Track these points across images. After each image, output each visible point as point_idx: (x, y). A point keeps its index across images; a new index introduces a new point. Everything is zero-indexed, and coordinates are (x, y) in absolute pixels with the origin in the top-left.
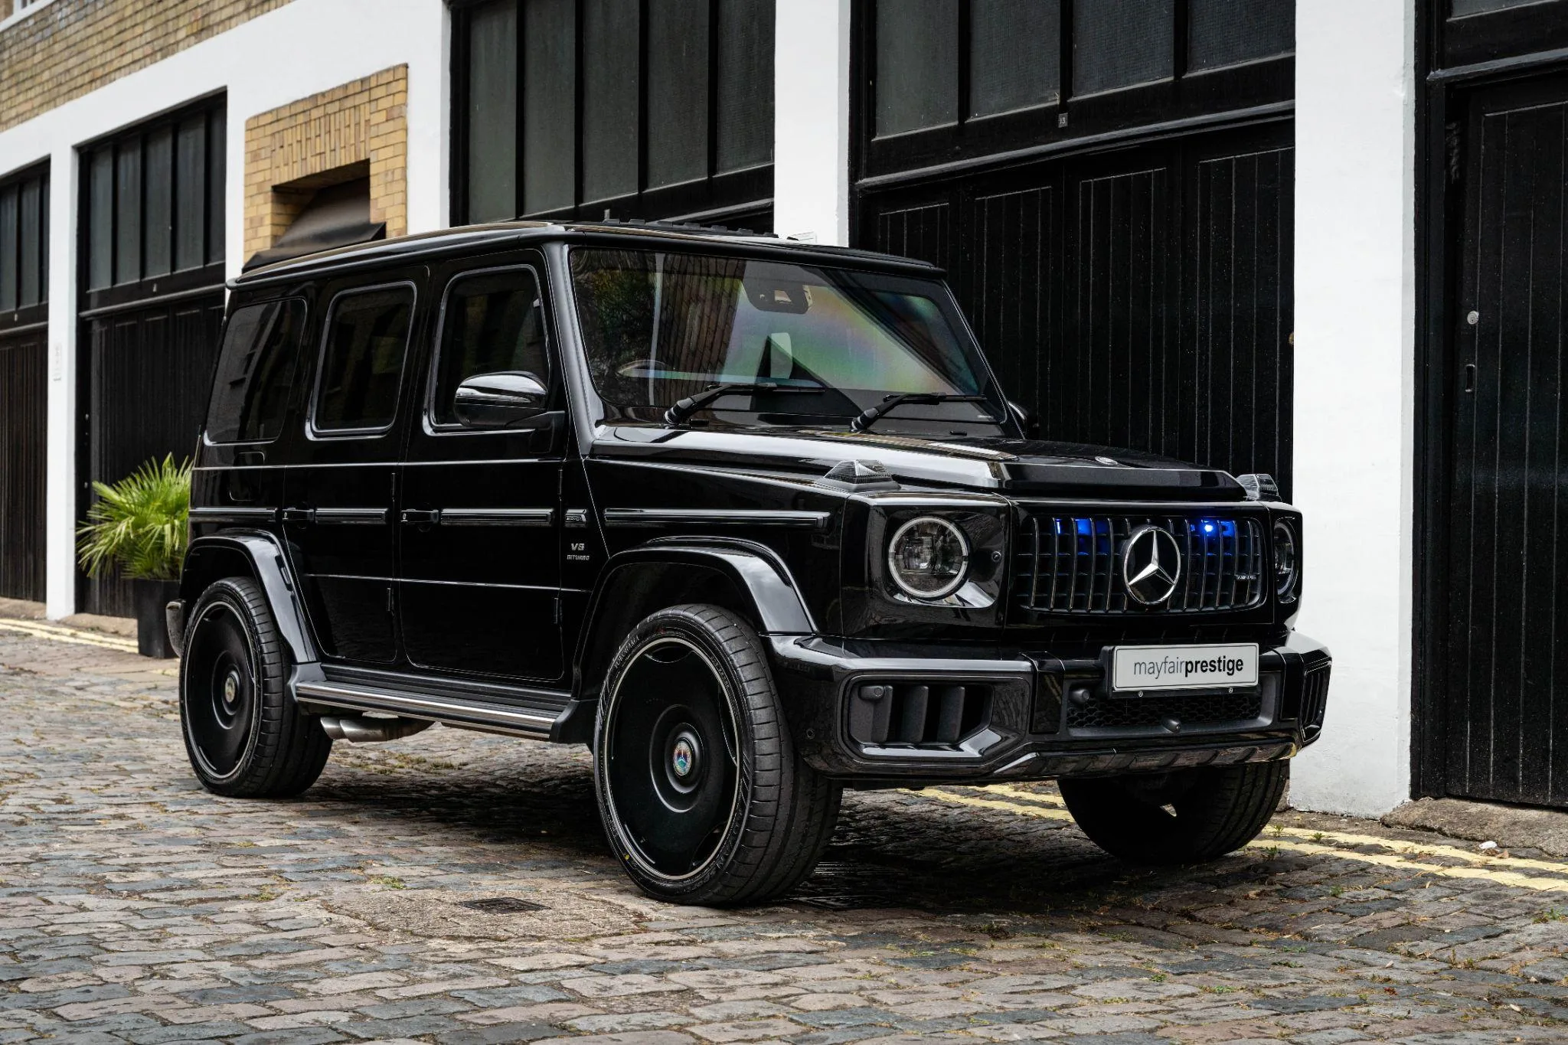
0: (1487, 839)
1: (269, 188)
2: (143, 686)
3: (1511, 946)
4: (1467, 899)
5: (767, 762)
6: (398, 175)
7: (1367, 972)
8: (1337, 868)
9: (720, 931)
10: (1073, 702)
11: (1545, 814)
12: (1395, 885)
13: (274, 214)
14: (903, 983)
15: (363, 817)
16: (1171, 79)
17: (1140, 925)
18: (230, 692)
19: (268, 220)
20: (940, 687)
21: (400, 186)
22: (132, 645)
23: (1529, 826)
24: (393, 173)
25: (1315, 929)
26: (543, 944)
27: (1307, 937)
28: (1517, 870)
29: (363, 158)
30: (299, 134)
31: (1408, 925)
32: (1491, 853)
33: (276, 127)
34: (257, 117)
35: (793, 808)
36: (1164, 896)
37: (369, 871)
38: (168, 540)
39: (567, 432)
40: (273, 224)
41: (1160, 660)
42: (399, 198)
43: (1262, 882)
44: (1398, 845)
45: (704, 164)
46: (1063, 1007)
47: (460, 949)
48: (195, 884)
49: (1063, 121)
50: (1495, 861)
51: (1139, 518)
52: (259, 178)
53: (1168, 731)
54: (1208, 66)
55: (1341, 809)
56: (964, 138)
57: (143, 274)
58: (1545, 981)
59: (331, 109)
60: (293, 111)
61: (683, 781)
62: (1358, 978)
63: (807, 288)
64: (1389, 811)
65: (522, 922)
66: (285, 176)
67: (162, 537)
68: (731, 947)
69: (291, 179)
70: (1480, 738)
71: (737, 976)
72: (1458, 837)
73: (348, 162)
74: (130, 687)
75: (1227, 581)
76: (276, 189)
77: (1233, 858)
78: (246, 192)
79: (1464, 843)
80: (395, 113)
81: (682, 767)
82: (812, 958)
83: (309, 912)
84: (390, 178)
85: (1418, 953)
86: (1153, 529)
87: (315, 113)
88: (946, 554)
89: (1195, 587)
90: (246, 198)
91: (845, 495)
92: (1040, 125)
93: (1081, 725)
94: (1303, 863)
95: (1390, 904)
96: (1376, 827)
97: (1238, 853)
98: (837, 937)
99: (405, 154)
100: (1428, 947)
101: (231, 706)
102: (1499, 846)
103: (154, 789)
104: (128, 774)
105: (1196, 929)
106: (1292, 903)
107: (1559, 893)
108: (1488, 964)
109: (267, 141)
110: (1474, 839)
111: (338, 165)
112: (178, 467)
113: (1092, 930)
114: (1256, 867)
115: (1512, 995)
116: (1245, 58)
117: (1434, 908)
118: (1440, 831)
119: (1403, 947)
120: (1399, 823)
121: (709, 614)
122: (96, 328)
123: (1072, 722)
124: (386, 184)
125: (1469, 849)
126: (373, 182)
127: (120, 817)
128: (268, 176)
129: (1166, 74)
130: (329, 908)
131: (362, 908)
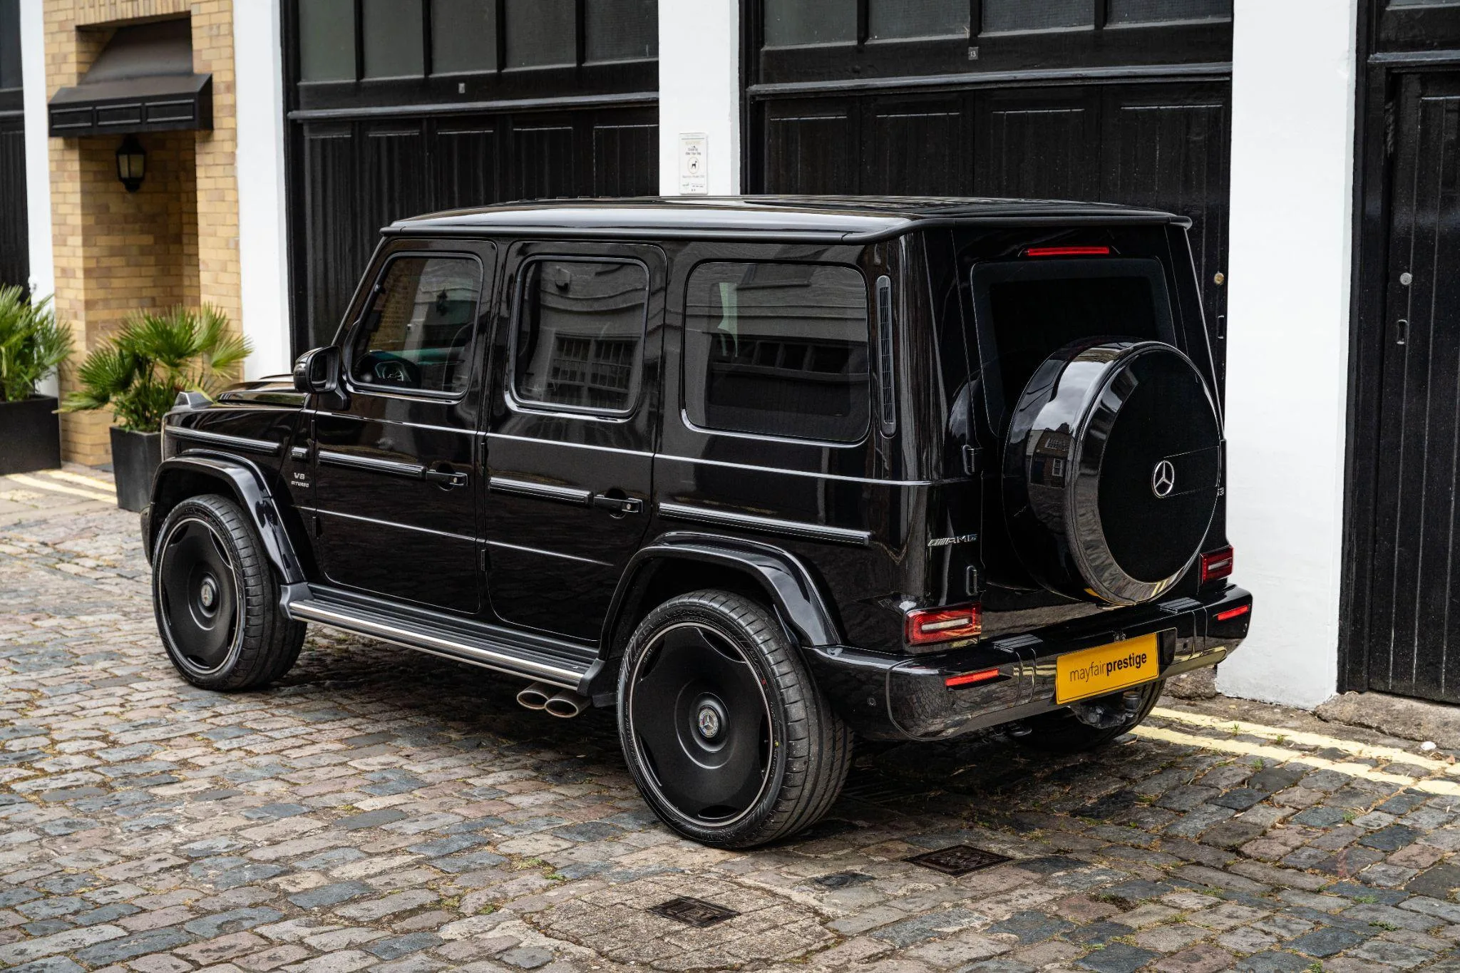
0: (1426, 739)
1: (73, 28)
6: (224, 30)
9: (903, 930)
12: (1390, 805)
13: (79, 52)
16: (1091, 27)
19: (73, 58)
21: (227, 41)
24: (219, 27)
25: (1366, 871)
26: (776, 971)
27: (1366, 882)
29: (182, 9)
31: (1443, 864)
32: (1438, 757)
37: (503, 849)
40: (79, 63)
42: (225, 52)
43: (1271, 802)
44: (1352, 747)
45: (572, 51)
49: (973, 54)
50: (1450, 769)
52: (61, 16)
54: (1131, 20)
56: (864, 58)
64: (1318, 702)
65: (733, 938)
66: (92, 17)
68: (935, 956)
69: (98, 21)
70: (1404, 643)
72: (1397, 736)
73: (165, 12)
76: (79, 28)
78: (45, 29)
79: (1405, 744)
82: (1014, 965)
83: (526, 937)
84: (215, 31)
90: (46, 34)
92: (948, 55)
94: (1289, 776)
95: (1407, 835)
96: (1316, 722)
99: (231, 11)
102: (1439, 747)
105: (1258, 871)
106: (1320, 834)
110: (1413, 739)
111: (153, 13)
114: (1249, 781)
116: (1170, 17)
117: (1446, 837)
118: (1378, 729)
120: (1336, 719)
124: (211, 37)
125: (1416, 752)
126: (196, 33)
127: (184, 763)
128: (71, 16)
129: (1086, 23)
130: (536, 927)
131: (570, 926)
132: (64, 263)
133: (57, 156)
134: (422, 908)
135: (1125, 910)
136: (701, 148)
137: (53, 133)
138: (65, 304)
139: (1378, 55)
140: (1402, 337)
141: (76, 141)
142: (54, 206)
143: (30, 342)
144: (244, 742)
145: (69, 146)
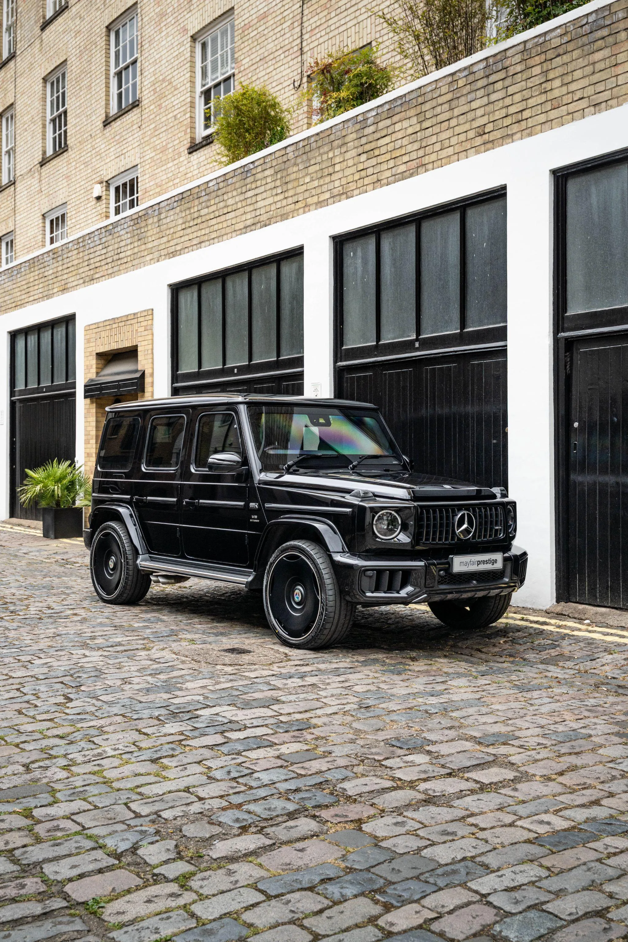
0: (587, 619)
1: (95, 354)
2: (51, 552)
3: (601, 664)
4: (582, 644)
5: (331, 598)
6: (150, 352)
7: (549, 674)
8: (532, 631)
9: (316, 660)
10: (439, 575)
11: (608, 610)
12: (554, 638)
13: (97, 364)
14: (387, 680)
15: (165, 612)
16: (459, 331)
17: (462, 654)
18: (111, 565)
19: (94, 366)
20: (393, 572)
21: (151, 356)
22: (39, 533)
23: (602, 614)
24: (147, 351)
25: (526, 656)
26: (256, 667)
27: (525, 660)
28: (599, 632)
29: (135, 344)
30: (107, 333)
31: (561, 655)
32: (589, 625)
33: (97, 330)
34: (89, 325)
35: (340, 614)
36: (469, 642)
37: (180, 637)
38: (56, 492)
39: (249, 475)
40: (96, 368)
41: (469, 561)
42: (150, 361)
43: (504, 636)
44: (553, 621)
45: (275, 354)
46: (446, 689)
47: (229, 669)
48: (119, 644)
49: (417, 344)
50: (590, 628)
51: (460, 508)
52: (91, 349)
53: (472, 585)
54: (474, 327)
55: (529, 606)
56: (378, 349)
57: (39, 384)
58: (614, 678)
59: (121, 324)
60: (105, 324)
61: (298, 604)
62: (546, 677)
63: (330, 417)
64: (548, 607)
65: (246, 658)
66: (102, 349)
67: (53, 491)
68: (322, 666)
69: (105, 351)
70: (582, 581)
71: (329, 678)
72: (575, 618)
73: (129, 346)
74: (46, 553)
75: (491, 529)
76: (97, 354)
77: (492, 627)
78: (85, 355)
79: (578, 621)
80: (149, 327)
81: (298, 598)
82: (351, 670)
83: (167, 655)
84: (146, 353)
85: (566, 667)
86: (466, 512)
87: (114, 326)
88: (392, 522)
89: (480, 532)
90: (85, 357)
91: (357, 503)
92: (408, 346)
93: (442, 584)
94: (519, 629)
95: (554, 646)
96: (544, 614)
97: (494, 624)
98: (357, 661)
99: (153, 344)
100: (569, 664)
101: (112, 570)
102: (592, 623)
103: (81, 601)
104: (68, 595)
105: (483, 656)
106: (517, 646)
107: (616, 642)
108: (592, 671)
109: (94, 335)
110: (581, 619)
111: (125, 347)
112: (59, 464)
113: (445, 656)
114: (501, 630)
115: (603, 684)
116: (487, 325)
117: (570, 648)
118: (568, 616)
119: (561, 664)
120: (553, 613)
121: (307, 544)
122: (18, 405)
123: (440, 583)
124: (145, 355)
125: (580, 623)
126: (139, 354)
127: (75, 614)
128: (94, 349)
129: (457, 329)
130: (174, 653)
131: (187, 653)
132: (88, 451)
133: (87, 407)
134: (137, 649)
135: (413, 661)
136: (319, 389)
137: (86, 397)
138: (88, 468)
139: (562, 334)
140: (575, 449)
141: (94, 400)
142: (86, 427)
143: (72, 483)
144: (102, 610)
145: (92, 402)
